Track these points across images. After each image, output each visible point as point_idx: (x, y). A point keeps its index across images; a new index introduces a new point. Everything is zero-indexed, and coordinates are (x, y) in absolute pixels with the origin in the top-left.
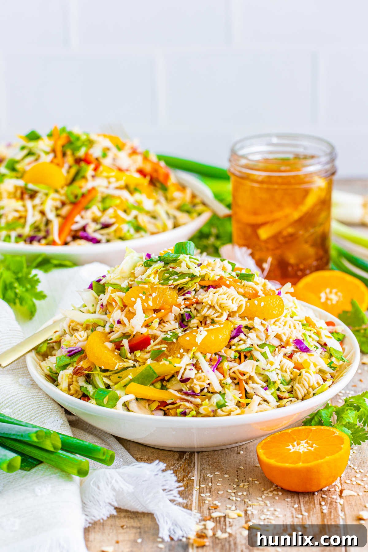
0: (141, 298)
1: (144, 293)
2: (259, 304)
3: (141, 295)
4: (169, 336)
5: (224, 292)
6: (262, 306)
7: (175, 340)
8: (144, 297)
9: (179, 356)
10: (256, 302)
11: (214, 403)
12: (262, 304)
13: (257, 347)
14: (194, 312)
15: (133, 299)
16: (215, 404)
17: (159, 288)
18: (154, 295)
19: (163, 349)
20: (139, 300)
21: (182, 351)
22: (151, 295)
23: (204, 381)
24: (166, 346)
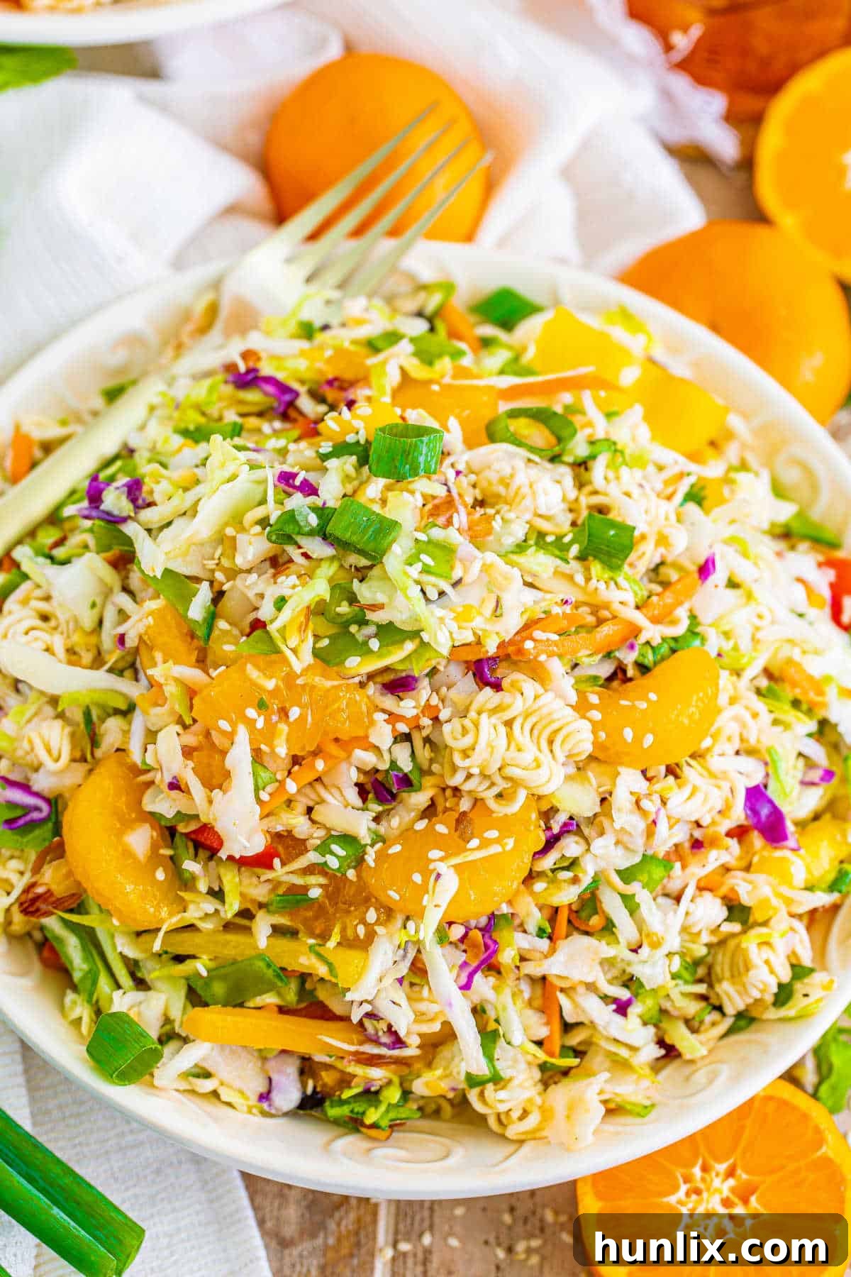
0: (251, 723)
1: (261, 706)
2: (638, 739)
3: (251, 713)
4: (333, 863)
5: (527, 705)
6: (646, 746)
7: (351, 874)
8: (260, 724)
9: (361, 930)
10: (628, 734)
11: (458, 1073)
12: (649, 740)
13: (616, 879)
14: (424, 754)
15: (224, 725)
16: (463, 1076)
17: (313, 687)
18: (295, 713)
19: (315, 893)
20: (242, 735)
21: (372, 916)
22: (284, 712)
23: (432, 1020)
24: (322, 880)
